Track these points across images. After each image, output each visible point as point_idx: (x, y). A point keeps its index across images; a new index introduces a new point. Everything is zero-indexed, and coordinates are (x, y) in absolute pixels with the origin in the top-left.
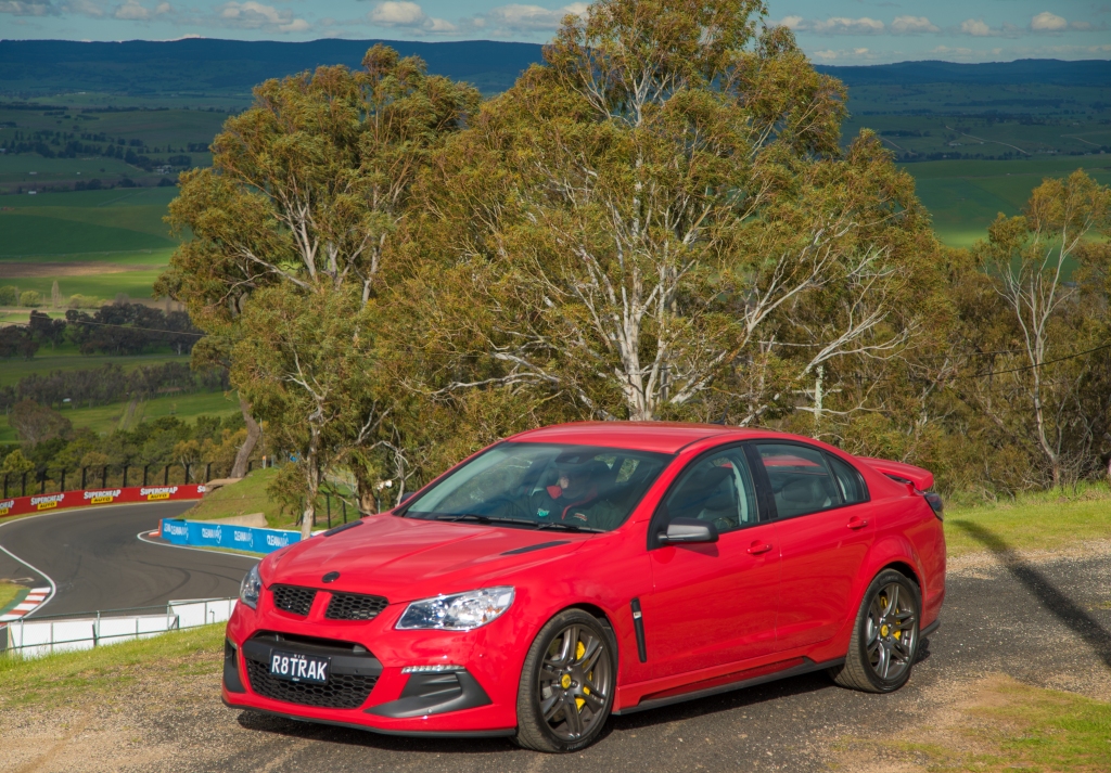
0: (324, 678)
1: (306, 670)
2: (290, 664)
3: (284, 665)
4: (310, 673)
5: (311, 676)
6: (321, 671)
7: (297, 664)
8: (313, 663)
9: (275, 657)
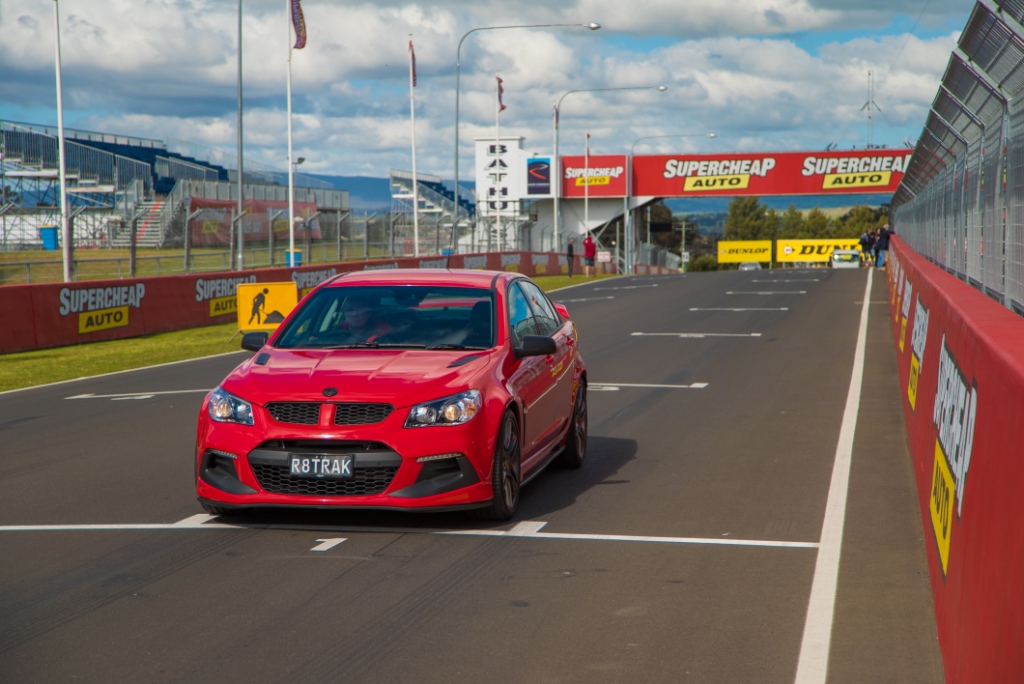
0: (349, 472)
1: (330, 467)
2: (312, 464)
3: (304, 465)
4: (334, 469)
5: (336, 472)
6: (345, 467)
7: (319, 464)
8: (336, 461)
9: (294, 460)
